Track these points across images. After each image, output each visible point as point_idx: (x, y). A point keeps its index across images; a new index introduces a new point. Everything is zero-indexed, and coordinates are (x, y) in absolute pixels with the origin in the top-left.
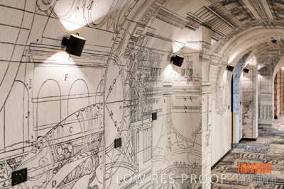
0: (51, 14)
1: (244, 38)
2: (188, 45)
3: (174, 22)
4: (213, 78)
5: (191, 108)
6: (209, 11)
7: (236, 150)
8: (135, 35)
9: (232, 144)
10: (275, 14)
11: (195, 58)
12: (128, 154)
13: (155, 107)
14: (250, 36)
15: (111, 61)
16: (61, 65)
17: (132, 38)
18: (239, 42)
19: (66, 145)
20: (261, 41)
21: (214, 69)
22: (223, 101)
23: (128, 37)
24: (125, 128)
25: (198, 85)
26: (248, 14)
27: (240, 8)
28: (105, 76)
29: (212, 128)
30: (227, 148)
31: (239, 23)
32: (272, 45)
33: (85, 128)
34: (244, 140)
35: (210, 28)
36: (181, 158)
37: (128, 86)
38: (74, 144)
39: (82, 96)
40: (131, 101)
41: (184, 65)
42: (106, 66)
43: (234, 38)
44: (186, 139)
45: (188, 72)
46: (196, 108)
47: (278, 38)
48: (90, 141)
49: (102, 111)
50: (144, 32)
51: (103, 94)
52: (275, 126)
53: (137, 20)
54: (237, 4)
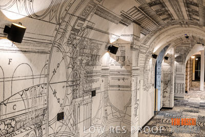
1: (166, 34)
2: (122, 38)
3: (110, 18)
4: (141, 63)
5: (123, 87)
6: (139, 10)
7: (157, 117)
8: (76, 27)
9: (155, 112)
10: (190, 15)
11: (127, 48)
12: (69, 125)
13: (94, 86)
14: (169, 32)
15: (55, 49)
17: (73, 29)
18: (162, 37)
19: (9, 121)
20: (178, 37)
21: (142, 57)
22: (149, 80)
23: (70, 28)
24: (67, 103)
25: (129, 69)
26: (169, 14)
27: (164, 9)
28: (49, 60)
29: (140, 103)
30: (151, 115)
31: (162, 22)
32: (185, 40)
33: (28, 105)
34: (163, 108)
35: (140, 25)
36: (115, 126)
37: (70, 70)
38: (17, 119)
39: (27, 78)
40: (73, 81)
41: (119, 53)
42: (50, 53)
43: (157, 34)
44: (119, 111)
45: (121, 59)
46: (127, 87)
47: (190, 35)
48: (34, 116)
49: (46, 91)
50: (85, 25)
51: (47, 76)
52: (186, 98)
53: (78, 14)
54: (161, 5)
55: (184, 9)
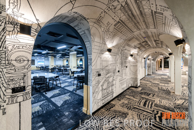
0: (105, 44)
2: (134, 52)
6: (139, 44)
8: (122, 49)
11: (136, 55)
12: (121, 74)
13: (127, 65)
16: (107, 55)
18: (147, 52)
20: (153, 52)
21: (140, 59)
22: (143, 66)
24: (120, 68)
25: (137, 61)
26: (149, 45)
27: (147, 43)
30: (144, 76)
31: (147, 47)
33: (112, 67)
34: (148, 75)
35: (139, 49)
36: (133, 76)
37: (121, 60)
38: (110, 70)
39: (111, 61)
40: (121, 63)
42: (116, 56)
44: (134, 72)
45: (134, 58)
46: (136, 66)
47: (157, 51)
48: (113, 70)
49: (115, 65)
51: (116, 61)
55: (154, 43)
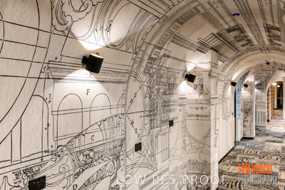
1: (245, 61)
2: (199, 65)
3: (187, 46)
4: (220, 92)
5: (202, 116)
6: (217, 37)
7: (238, 147)
8: (153, 56)
9: (235, 142)
10: (271, 40)
11: (205, 75)
12: (147, 156)
13: (172, 116)
14: (249, 59)
15: (132, 78)
17: (150, 58)
18: (241, 63)
19: (87, 152)
20: (258, 63)
21: (221, 85)
22: (228, 109)
23: (146, 57)
24: (145, 134)
25: (208, 98)
26: (248, 40)
27: (242, 35)
28: (126, 90)
29: (220, 133)
30: (231, 145)
31: (241, 48)
32: (266, 66)
33: (106, 136)
34: (244, 138)
35: (218, 52)
36: (194, 157)
37: (147, 99)
38: (95, 150)
39: (104, 108)
40: (150, 111)
41: (196, 81)
42: (127, 82)
43: (236, 61)
44: (197, 141)
45: (199, 87)
46: (206, 116)
47: (271, 61)
48: (112, 147)
49: (123, 121)
50: (161, 54)
51: (124, 105)
52: (268, 128)
53: (154, 42)
54: (239, 31)
55: (264, 34)
